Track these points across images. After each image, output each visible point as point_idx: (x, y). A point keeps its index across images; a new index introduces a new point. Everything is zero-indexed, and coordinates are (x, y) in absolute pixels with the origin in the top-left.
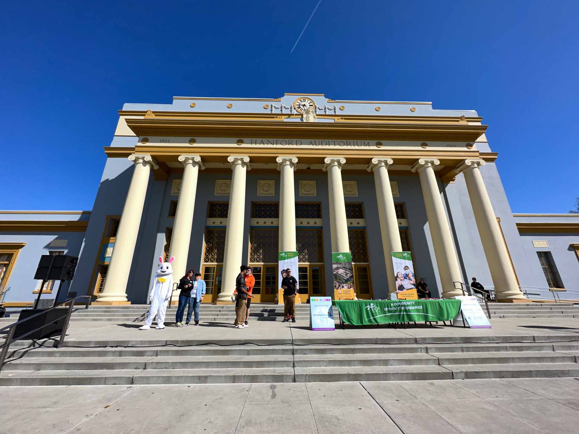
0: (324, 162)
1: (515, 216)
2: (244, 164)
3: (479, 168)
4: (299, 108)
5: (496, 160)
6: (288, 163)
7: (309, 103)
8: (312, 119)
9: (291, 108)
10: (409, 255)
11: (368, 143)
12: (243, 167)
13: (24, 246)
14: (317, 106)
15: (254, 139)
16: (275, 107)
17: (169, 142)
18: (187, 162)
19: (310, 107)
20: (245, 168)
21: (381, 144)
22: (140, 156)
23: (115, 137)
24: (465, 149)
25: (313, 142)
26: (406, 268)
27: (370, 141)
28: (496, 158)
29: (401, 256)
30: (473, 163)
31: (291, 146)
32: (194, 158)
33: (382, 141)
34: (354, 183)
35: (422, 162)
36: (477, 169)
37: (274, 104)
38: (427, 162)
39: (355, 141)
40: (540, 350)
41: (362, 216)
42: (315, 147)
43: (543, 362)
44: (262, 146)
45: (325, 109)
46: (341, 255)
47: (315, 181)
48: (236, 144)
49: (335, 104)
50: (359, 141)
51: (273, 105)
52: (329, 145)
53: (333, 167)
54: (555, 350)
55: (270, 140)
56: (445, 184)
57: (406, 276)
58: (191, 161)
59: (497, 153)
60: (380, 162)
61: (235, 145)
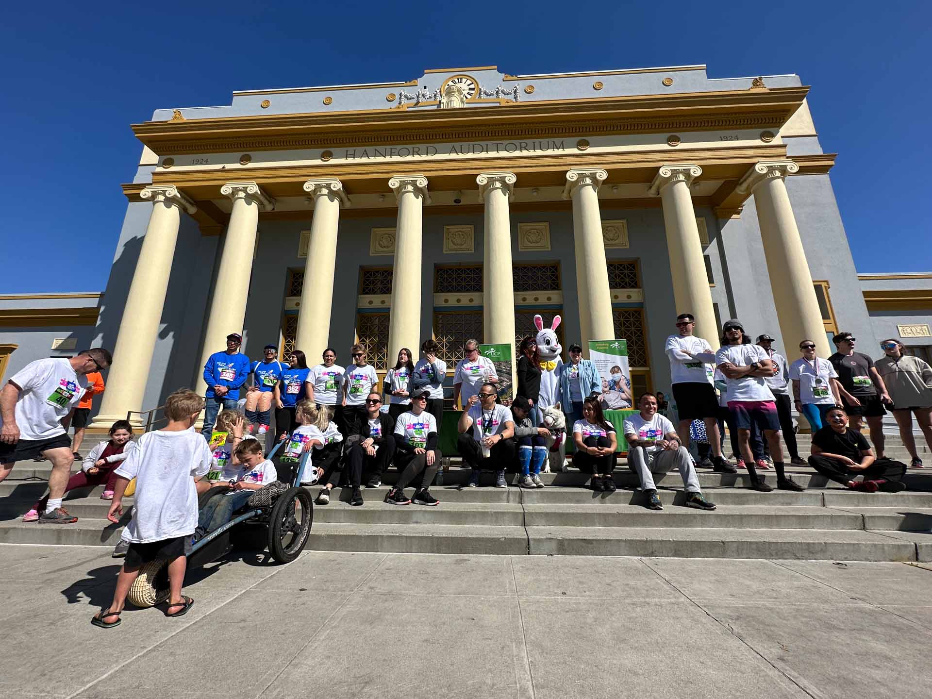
0: (478, 185)
1: (862, 279)
2: (332, 195)
3: (783, 180)
5: (831, 169)
6: (410, 188)
7: (468, 85)
8: (456, 104)
10: (622, 347)
11: (562, 142)
12: (332, 201)
13: (15, 349)
14: (482, 89)
15: (351, 150)
16: (406, 96)
17: (207, 163)
18: (236, 196)
19: (471, 92)
20: (336, 203)
21: (587, 144)
22: (160, 190)
23: (139, 167)
24: (758, 142)
25: (458, 149)
26: (615, 370)
27: (567, 140)
28: (831, 166)
29: (607, 348)
30: (771, 169)
31: (417, 158)
32: (247, 187)
33: (588, 138)
34: (543, 226)
35: (665, 172)
36: (780, 180)
37: (405, 91)
38: (675, 173)
39: (537, 141)
40: (790, 504)
41: (557, 286)
42: (461, 156)
43: (778, 526)
44: (365, 160)
45: (497, 93)
46: (492, 349)
47: (472, 226)
48: (320, 160)
49: (516, 83)
50: (544, 141)
51: (403, 93)
52: (487, 152)
53: (493, 192)
54: (826, 503)
55: (381, 148)
56: (720, 220)
57: (614, 385)
58: (242, 194)
59: (836, 155)
60: (582, 177)
61: (318, 162)
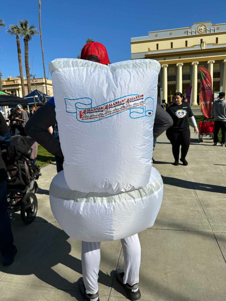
0: (208, 62)
2: (181, 66)
4: (199, 31)
6: (196, 64)
9: (196, 32)
11: (224, 53)
14: (207, 29)
15: (184, 56)
16: (189, 32)
19: (205, 29)
25: (204, 55)
31: (197, 58)
32: (166, 65)
34: (218, 65)
39: (219, 53)
41: (219, 76)
44: (187, 59)
45: (210, 30)
48: (179, 59)
49: (215, 27)
50: (221, 53)
51: (189, 31)
53: (211, 64)
58: (165, 67)
